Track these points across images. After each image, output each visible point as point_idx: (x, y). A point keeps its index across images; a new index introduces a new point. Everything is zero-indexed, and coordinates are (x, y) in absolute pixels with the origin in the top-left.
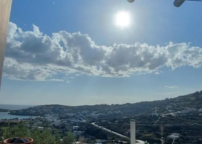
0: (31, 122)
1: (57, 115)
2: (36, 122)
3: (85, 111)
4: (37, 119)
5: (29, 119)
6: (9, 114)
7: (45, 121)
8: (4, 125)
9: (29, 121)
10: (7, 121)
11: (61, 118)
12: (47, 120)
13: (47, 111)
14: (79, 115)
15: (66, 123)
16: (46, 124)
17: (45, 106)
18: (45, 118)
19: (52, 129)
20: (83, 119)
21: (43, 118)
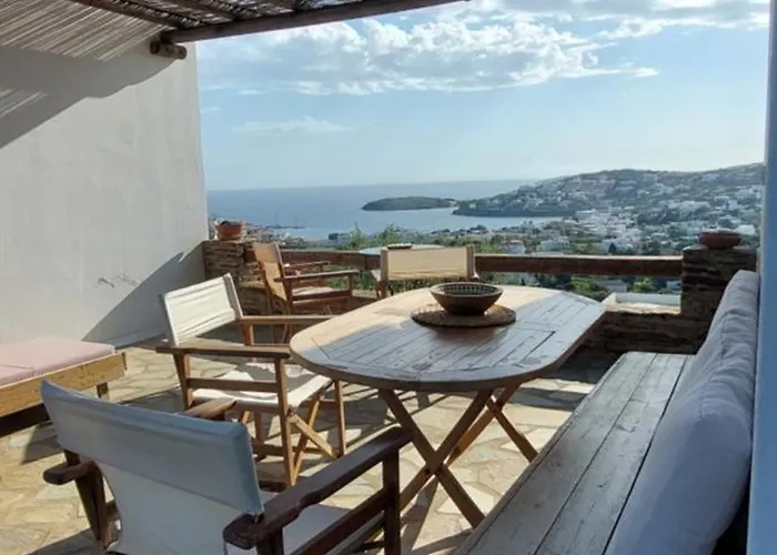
0: (529, 238)
1: (626, 211)
2: (547, 238)
3: (751, 191)
4: (548, 227)
5: (523, 230)
6: (454, 213)
7: (580, 234)
9: (521, 235)
11: (641, 222)
12: (587, 229)
13: (585, 198)
14: (724, 207)
15: (664, 239)
16: (585, 245)
17: (579, 180)
18: (581, 222)
20: (739, 221)
21: (574, 222)
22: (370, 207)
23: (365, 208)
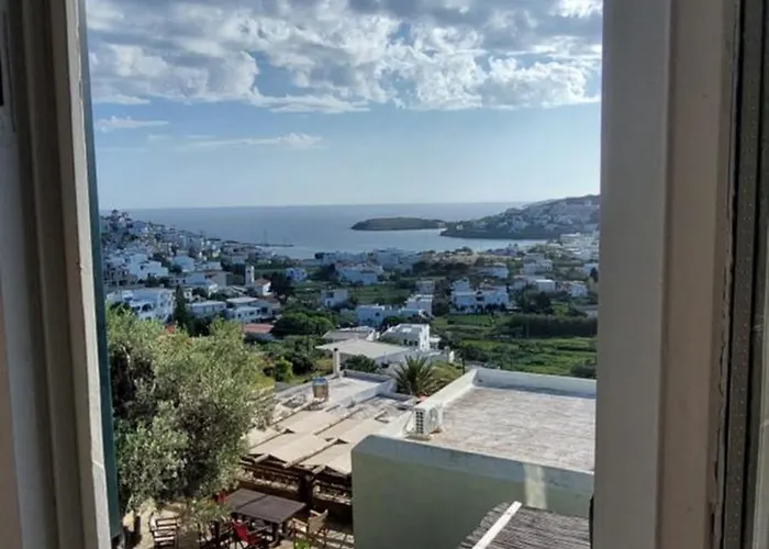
0: (513, 260)
2: (529, 261)
4: (532, 251)
5: (508, 252)
6: (443, 234)
7: (563, 257)
8: (425, 273)
9: (505, 258)
10: (437, 259)
12: (570, 252)
13: (570, 222)
16: (567, 269)
18: (565, 245)
19: (588, 287)
21: (558, 245)
22: (360, 226)
23: (355, 228)
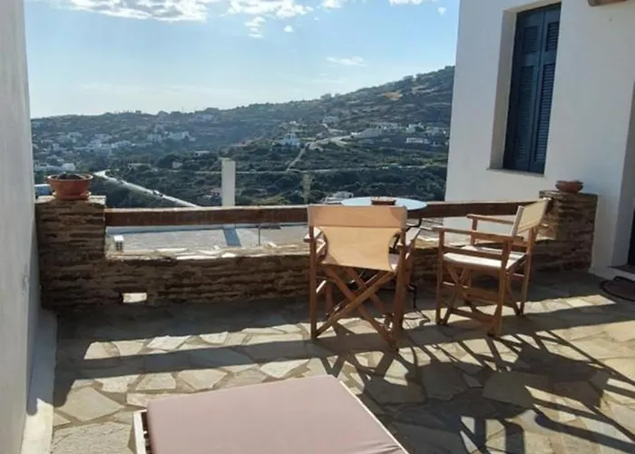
3: (68, 137)
14: (50, 149)
20: (62, 160)
